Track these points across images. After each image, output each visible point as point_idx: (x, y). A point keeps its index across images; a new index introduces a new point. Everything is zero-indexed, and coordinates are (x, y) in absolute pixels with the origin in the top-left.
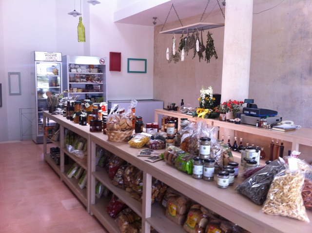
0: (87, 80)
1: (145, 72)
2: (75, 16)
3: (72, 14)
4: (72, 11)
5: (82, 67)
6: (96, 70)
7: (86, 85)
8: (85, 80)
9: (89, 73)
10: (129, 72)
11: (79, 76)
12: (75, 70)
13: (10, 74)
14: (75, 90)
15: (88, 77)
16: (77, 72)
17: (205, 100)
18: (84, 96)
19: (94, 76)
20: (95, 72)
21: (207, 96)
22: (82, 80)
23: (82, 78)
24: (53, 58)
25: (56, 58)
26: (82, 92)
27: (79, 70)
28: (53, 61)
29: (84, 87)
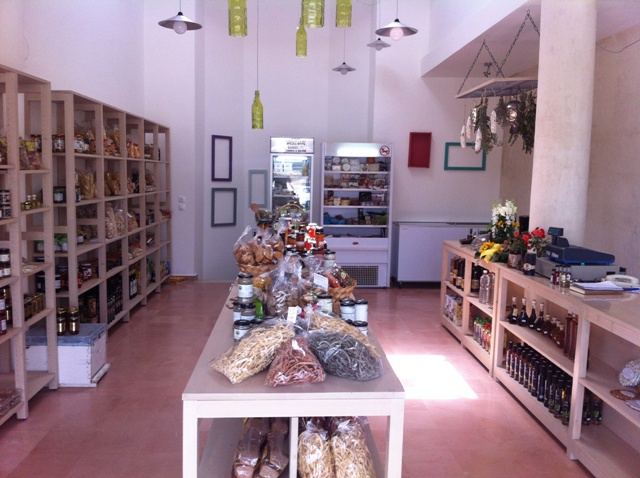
0: (360, 184)
1: (483, 168)
2: (344, 74)
3: (339, 69)
4: (340, 64)
5: (353, 162)
6: (377, 166)
7: (361, 193)
8: (356, 184)
9: (362, 172)
10: (447, 168)
11: (347, 176)
12: (339, 167)
13: (252, 172)
14: (337, 201)
15: (362, 180)
16: (342, 170)
17: (497, 226)
18: (356, 212)
19: (373, 177)
20: (374, 170)
21: (502, 218)
22: (350, 184)
23: (353, 180)
24: (300, 148)
25: (305, 148)
26: (350, 205)
27: (346, 167)
28: (299, 152)
29: (357, 196)
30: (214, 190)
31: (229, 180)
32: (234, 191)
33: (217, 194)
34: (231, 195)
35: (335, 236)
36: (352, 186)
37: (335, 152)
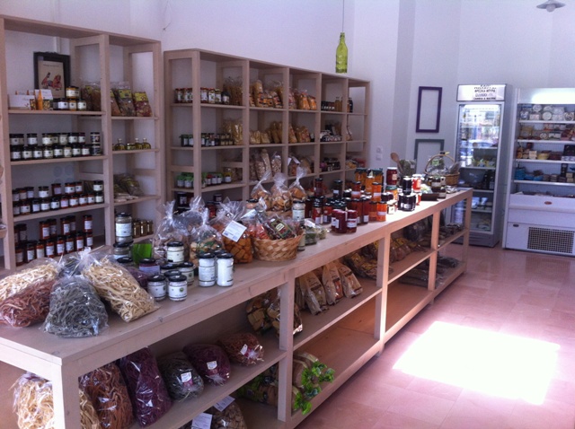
2: (550, 10)
3: (544, 5)
5: (556, 110)
7: (566, 146)
8: (558, 135)
9: (566, 122)
11: (551, 127)
12: (538, 116)
14: (533, 154)
15: (568, 131)
16: (543, 119)
18: (560, 167)
22: (550, 135)
23: (556, 131)
24: (489, 95)
25: (494, 95)
26: (548, 159)
27: (547, 116)
28: (488, 100)
29: (562, 149)
30: (418, 141)
31: (437, 131)
32: (441, 142)
33: (421, 146)
34: (438, 146)
35: (525, 193)
36: (552, 138)
37: (530, 98)
